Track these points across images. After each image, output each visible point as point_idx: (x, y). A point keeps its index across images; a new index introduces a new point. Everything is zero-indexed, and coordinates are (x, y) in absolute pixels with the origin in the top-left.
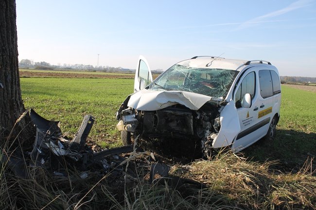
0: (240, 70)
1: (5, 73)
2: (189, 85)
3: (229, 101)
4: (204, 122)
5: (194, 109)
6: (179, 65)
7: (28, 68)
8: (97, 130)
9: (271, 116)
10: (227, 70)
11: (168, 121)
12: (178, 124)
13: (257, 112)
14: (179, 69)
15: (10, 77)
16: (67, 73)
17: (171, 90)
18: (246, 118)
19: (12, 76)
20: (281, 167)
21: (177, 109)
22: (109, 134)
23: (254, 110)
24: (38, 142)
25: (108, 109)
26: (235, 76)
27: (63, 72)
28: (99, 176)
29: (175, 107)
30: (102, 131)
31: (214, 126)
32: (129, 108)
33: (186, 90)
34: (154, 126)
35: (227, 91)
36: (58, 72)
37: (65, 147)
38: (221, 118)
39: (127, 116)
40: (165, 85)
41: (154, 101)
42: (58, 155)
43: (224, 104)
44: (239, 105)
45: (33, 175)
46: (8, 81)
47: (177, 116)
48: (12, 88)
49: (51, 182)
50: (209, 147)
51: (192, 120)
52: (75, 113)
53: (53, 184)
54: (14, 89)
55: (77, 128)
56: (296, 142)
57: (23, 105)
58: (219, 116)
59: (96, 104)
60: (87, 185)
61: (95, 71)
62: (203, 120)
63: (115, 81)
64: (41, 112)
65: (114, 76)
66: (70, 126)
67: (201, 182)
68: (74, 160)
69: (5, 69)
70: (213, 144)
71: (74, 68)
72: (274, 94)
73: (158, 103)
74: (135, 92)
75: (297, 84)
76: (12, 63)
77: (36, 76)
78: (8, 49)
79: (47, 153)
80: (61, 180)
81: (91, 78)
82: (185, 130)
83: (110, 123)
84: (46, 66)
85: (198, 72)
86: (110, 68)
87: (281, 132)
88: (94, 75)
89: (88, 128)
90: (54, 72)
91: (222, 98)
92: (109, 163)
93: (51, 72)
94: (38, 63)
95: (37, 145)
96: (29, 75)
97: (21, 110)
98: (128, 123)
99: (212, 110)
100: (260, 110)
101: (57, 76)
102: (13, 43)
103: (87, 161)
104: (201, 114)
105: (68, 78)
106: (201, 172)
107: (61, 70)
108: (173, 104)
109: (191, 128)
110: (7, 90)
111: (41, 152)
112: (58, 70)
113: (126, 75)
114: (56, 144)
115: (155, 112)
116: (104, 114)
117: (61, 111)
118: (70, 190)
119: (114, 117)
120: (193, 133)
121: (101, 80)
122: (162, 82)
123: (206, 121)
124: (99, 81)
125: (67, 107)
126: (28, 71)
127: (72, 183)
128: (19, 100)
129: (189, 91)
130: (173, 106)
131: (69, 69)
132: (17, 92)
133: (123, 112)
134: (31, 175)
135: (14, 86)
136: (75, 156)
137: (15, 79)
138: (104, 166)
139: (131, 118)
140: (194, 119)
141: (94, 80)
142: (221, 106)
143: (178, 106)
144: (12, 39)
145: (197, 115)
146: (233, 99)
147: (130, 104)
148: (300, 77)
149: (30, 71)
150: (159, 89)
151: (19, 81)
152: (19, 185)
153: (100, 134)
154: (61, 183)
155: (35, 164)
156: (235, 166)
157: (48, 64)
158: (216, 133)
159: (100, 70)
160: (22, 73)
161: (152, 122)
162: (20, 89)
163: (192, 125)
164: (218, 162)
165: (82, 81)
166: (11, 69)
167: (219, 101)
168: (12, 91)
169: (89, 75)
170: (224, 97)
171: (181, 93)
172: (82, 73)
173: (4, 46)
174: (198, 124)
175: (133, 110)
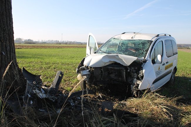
0: (154, 40)
1: (5, 45)
2: (122, 50)
3: (148, 60)
4: (132, 73)
5: (126, 65)
6: (114, 38)
7: (20, 43)
8: (64, 80)
9: (172, 68)
10: (145, 40)
11: (109, 74)
12: (115, 75)
13: (164, 66)
14: (115, 41)
15: (8, 48)
16: (43, 45)
17: (110, 54)
18: (158, 70)
19: (10, 47)
20: (182, 101)
21: (115, 66)
22: (72, 82)
23: (163, 65)
24: (28, 89)
25: (70, 66)
26: (150, 44)
27: (41, 45)
28: (68, 111)
29: (114, 64)
30: (67, 80)
31: (139, 76)
32: (84, 66)
33: (120, 54)
34: (101, 77)
35: (146, 53)
36: (38, 45)
37: (45, 92)
38: (144, 71)
39: (83, 71)
40: (106, 51)
41: (100, 61)
42: (41, 98)
43: (145, 61)
44: (154, 62)
45: (25, 112)
46: (8, 50)
47: (115, 70)
48: (10, 55)
49: (38, 117)
50: (137, 89)
51: (124, 73)
52: (50, 70)
53: (39, 118)
54: (12, 55)
55: (51, 79)
56: (188, 84)
57: (18, 66)
58: (142, 69)
59: (62, 64)
60: (61, 118)
61: (60, 44)
62: (132, 72)
63: (73, 49)
64: (29, 70)
65: (72, 47)
66: (47, 78)
67: (135, 113)
68: (51, 101)
69: (6, 43)
70: (139, 87)
71: (48, 42)
72: (174, 54)
73: (103, 62)
74: (87, 56)
75: (183, 49)
76: (10, 38)
77: (25, 48)
78: (7, 30)
79: (34, 97)
80: (44, 115)
81: (58, 48)
82: (120, 79)
83: (71, 75)
84: (31, 42)
85: (127, 42)
86: (69, 42)
87: (178, 78)
88: (60, 46)
89: (60, 79)
90: (36, 45)
91: (143, 58)
92: (74, 102)
93: (34, 45)
94: (26, 40)
95: (28, 91)
96: (21, 47)
97: (16, 69)
98: (84, 75)
99: (138, 66)
100: (166, 65)
101: (37, 47)
102: (10, 26)
103: (60, 101)
104: (130, 69)
105: (44, 48)
106: (134, 106)
107: (40, 44)
108: (113, 63)
109: (124, 77)
110: (7, 56)
111: (30, 96)
112: (38, 44)
113: (79, 45)
114: (40, 90)
115: (101, 68)
116: (68, 70)
117: (41, 68)
118: (50, 121)
119: (74, 71)
120: (125, 81)
121: (64, 49)
122: (104, 49)
123: (134, 73)
124: (63, 50)
125: (44, 66)
126: (20, 45)
127: (51, 117)
128: (15, 62)
129: (122, 54)
130: (112, 64)
131: (45, 43)
132: (14, 57)
133: (81, 68)
134: (24, 113)
135: (12, 53)
136: (52, 98)
137: (12, 49)
138: (71, 104)
139: (86, 72)
140: (126, 72)
141: (60, 49)
142: (143, 63)
143: (116, 64)
144: (10, 23)
145: (128, 69)
146: (150, 58)
147: (85, 63)
148: (184, 44)
149: (22, 45)
150: (103, 53)
151: (14, 50)
152: (16, 121)
153: (66, 83)
154: (44, 117)
155: (27, 105)
156: (156, 101)
157: (32, 40)
158: (140, 80)
159: (63, 43)
160: (17, 46)
161: (99, 74)
162: (15, 55)
163: (124, 75)
164: (144, 99)
165: (53, 50)
166: (10, 43)
167: (142, 60)
168: (10, 57)
169: (57, 46)
170: (145, 57)
171: (117, 55)
172: (53, 45)
173: (4, 27)
174: (129, 75)
175: (87, 67)
